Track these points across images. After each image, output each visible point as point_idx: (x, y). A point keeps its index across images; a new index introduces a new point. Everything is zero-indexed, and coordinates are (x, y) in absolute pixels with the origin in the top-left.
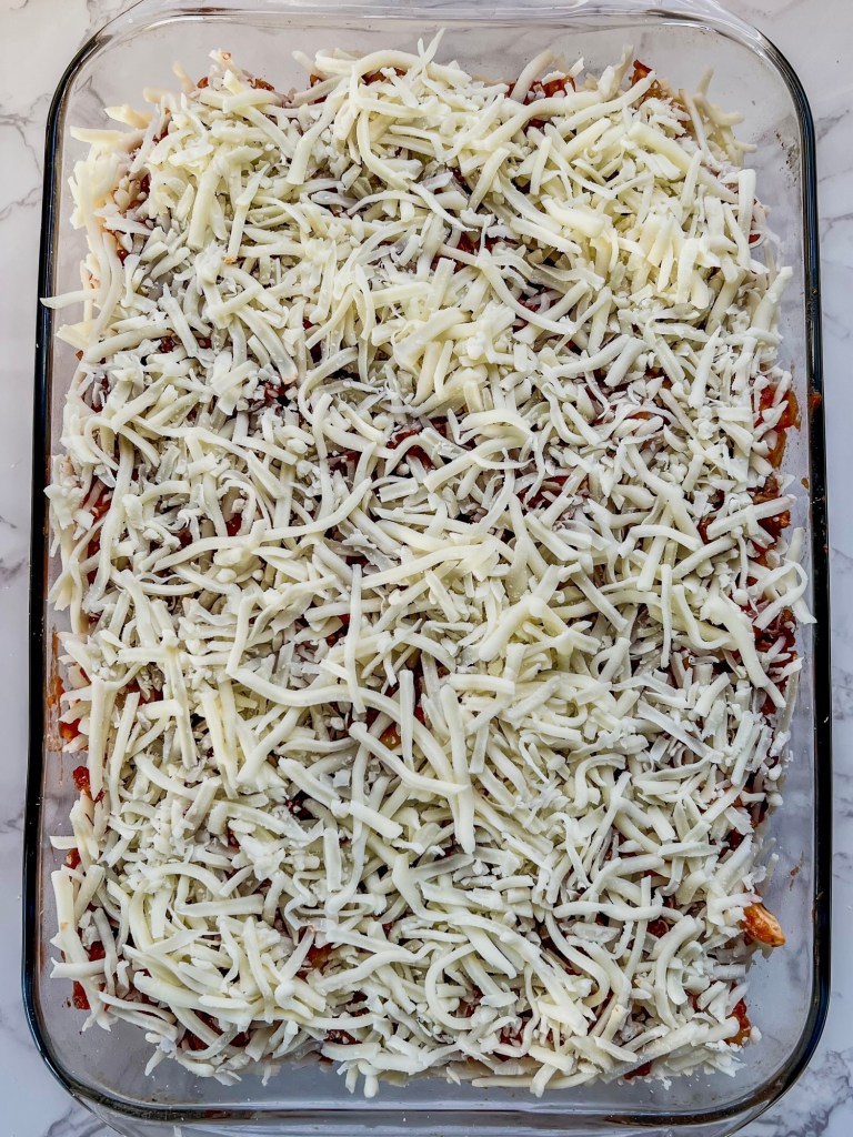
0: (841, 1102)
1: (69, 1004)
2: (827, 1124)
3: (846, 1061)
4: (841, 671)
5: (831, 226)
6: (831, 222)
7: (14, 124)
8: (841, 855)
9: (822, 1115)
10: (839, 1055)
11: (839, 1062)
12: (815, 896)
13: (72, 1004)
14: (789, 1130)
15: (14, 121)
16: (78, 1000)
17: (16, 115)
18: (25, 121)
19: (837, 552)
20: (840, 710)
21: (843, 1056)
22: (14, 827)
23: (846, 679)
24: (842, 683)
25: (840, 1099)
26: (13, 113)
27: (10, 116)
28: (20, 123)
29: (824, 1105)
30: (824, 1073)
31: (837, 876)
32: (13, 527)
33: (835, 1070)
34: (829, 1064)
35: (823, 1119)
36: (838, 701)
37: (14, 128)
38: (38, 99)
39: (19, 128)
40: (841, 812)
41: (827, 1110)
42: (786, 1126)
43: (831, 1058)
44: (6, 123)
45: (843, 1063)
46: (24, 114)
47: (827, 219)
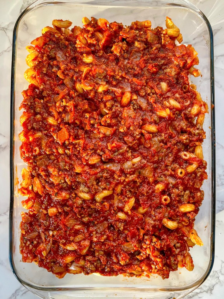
0: (217, 283)
1: (21, 261)
2: (213, 289)
3: (218, 273)
4: (218, 174)
5: (217, 58)
6: (217, 57)
7: (3, 30)
8: (218, 221)
9: (212, 287)
10: (217, 271)
11: (217, 273)
12: (211, 233)
13: (22, 261)
14: (204, 290)
15: (4, 29)
16: (23, 260)
17: (4, 27)
18: (6, 29)
19: (218, 143)
20: (218, 184)
21: (218, 272)
22: (5, 214)
23: (219, 176)
24: (218, 177)
25: (216, 282)
26: (3, 27)
27: (3, 28)
28: (5, 30)
29: (212, 284)
30: (213, 276)
31: (217, 226)
32: (4, 136)
33: (215, 275)
34: (214, 274)
35: (212, 288)
36: (217, 181)
37: (3, 31)
38: (10, 23)
39: (5, 31)
40: (218, 210)
41: (213, 285)
42: (203, 289)
43: (215, 272)
44: (2, 30)
45: (218, 274)
46: (6, 27)
47: (216, 56)
